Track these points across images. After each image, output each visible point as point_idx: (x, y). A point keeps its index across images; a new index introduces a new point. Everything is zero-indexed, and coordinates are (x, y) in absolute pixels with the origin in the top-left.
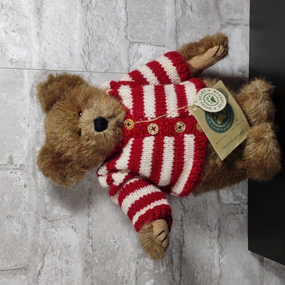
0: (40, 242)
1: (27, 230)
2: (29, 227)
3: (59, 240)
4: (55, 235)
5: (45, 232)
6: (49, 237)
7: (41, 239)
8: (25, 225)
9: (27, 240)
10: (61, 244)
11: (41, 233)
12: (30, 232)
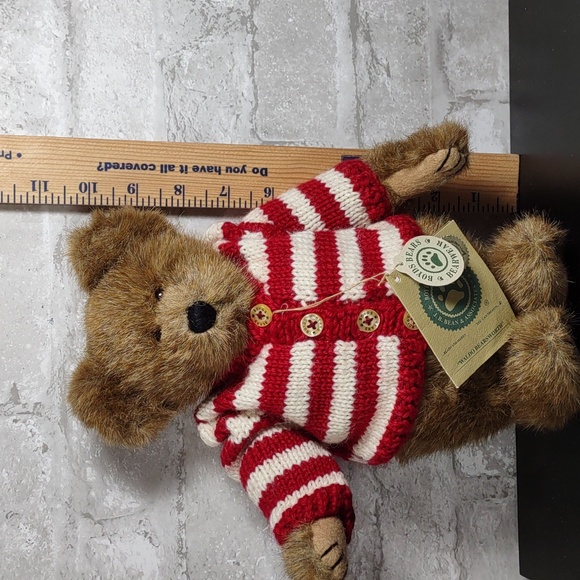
0: (77, 568)
1: (49, 542)
2: (53, 537)
3: (116, 562)
4: (110, 552)
5: (88, 546)
6: (96, 556)
7: (78, 562)
8: (44, 533)
9: (49, 563)
10: (122, 570)
11: (79, 550)
12: (56, 547)
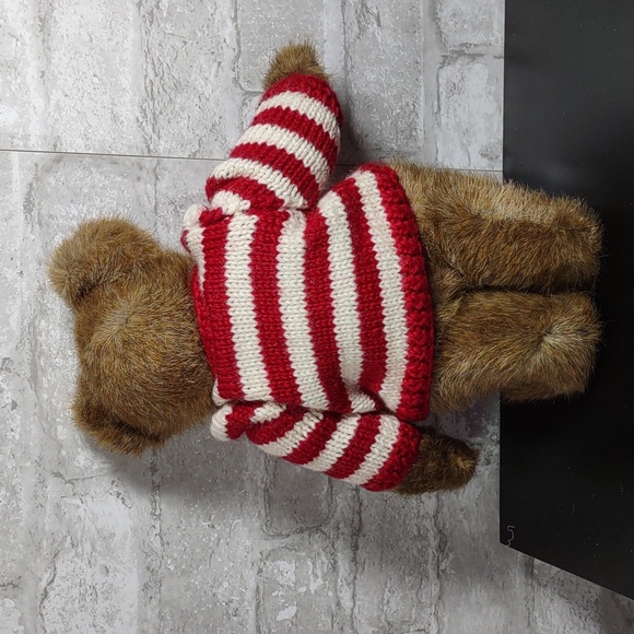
0: (47, 528)
1: (18, 500)
2: (22, 495)
3: (87, 522)
4: (81, 512)
5: (58, 506)
6: (67, 516)
7: (48, 522)
8: (13, 491)
9: (17, 522)
10: (94, 531)
11: (49, 508)
12: (25, 505)
